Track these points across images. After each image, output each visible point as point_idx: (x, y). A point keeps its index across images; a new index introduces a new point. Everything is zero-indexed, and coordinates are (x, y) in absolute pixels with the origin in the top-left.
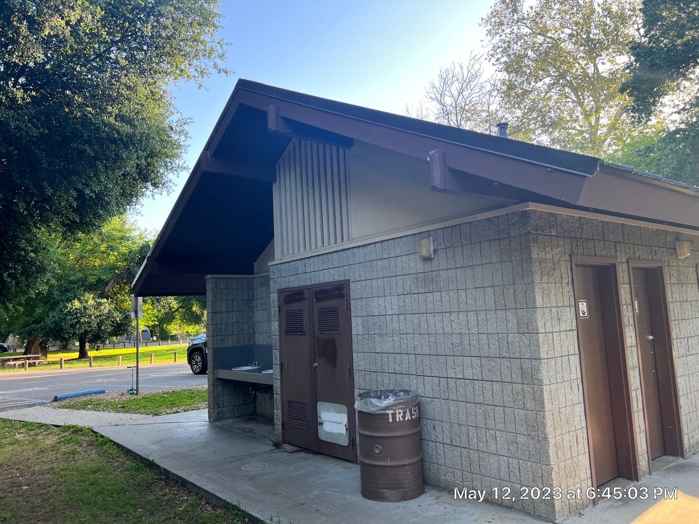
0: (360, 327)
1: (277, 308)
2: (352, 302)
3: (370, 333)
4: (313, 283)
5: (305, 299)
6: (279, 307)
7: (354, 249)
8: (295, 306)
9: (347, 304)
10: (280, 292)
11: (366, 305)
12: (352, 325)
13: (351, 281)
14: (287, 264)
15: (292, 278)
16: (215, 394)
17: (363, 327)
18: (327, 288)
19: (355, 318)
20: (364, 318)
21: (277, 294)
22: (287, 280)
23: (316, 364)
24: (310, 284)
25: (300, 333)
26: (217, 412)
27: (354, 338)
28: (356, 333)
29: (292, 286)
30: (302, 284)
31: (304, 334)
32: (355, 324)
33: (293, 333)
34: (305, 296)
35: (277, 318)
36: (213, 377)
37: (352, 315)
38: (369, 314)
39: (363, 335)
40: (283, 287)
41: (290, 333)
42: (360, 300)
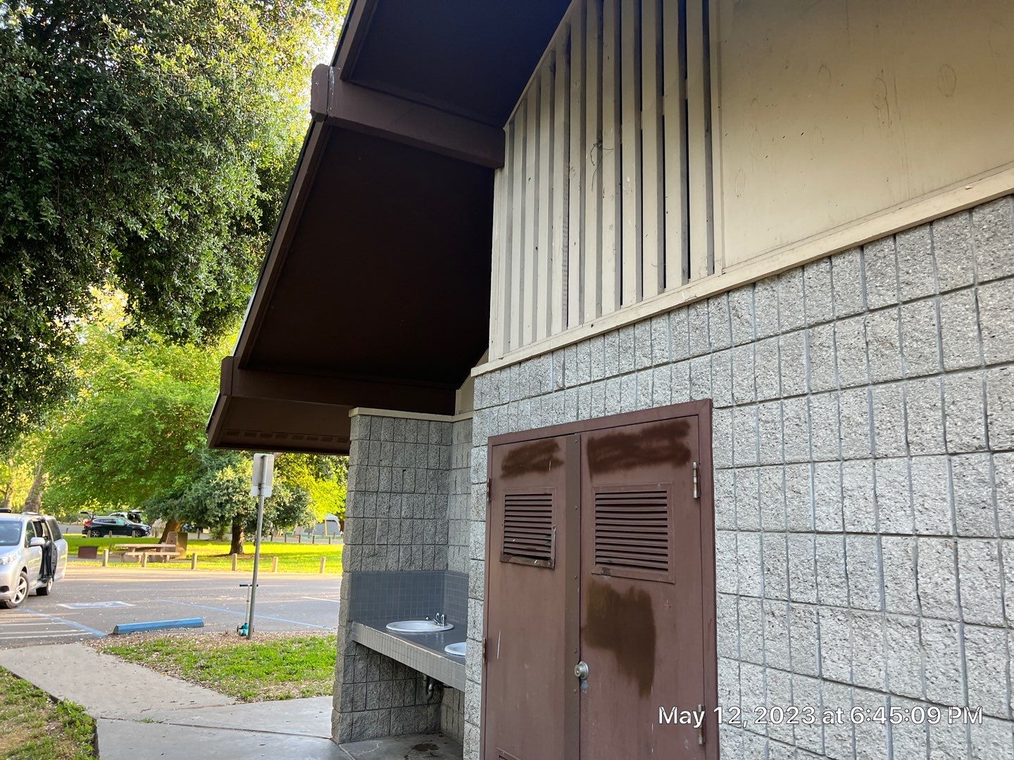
0: (752, 569)
1: (484, 488)
2: (717, 476)
3: (794, 596)
4: (585, 415)
5: (557, 463)
6: (490, 485)
7: (736, 296)
8: (531, 483)
9: (698, 484)
10: (495, 443)
11: (782, 489)
12: (718, 556)
13: (715, 405)
14: (515, 369)
15: (527, 406)
16: (349, 677)
17: (765, 570)
18: (628, 430)
19: (732, 535)
20: (769, 538)
21: (486, 449)
22: (513, 411)
23: (584, 668)
24: (574, 419)
25: (541, 562)
26: (348, 720)
27: (725, 607)
28: (732, 590)
29: (525, 428)
30: (554, 420)
31: (552, 569)
32: (729, 556)
33: (519, 560)
34: (561, 455)
35: (483, 515)
36: (348, 637)
37: (718, 523)
38: (792, 524)
39: (764, 598)
40: (503, 431)
41: (513, 559)
42: (752, 473)
